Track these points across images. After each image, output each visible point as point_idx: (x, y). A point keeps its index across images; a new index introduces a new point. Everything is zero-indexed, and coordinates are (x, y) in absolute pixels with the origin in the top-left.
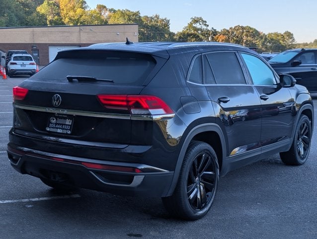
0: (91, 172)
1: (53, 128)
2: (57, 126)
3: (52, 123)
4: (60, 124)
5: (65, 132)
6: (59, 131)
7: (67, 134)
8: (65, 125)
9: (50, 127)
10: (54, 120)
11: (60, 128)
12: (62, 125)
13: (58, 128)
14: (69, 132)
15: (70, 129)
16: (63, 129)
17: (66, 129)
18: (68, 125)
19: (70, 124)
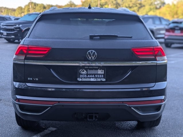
0: (132, 108)
1: (84, 78)
2: (89, 76)
3: (82, 75)
4: (92, 74)
5: (99, 80)
6: (92, 80)
7: (101, 81)
8: (97, 74)
9: (82, 78)
10: (83, 71)
11: (93, 78)
12: (95, 75)
13: (90, 78)
14: (104, 80)
15: (104, 78)
16: (96, 78)
17: (99, 78)
18: (101, 74)
19: (103, 73)
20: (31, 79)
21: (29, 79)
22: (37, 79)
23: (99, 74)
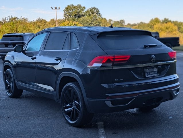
1: (149, 75)
3: (147, 73)
4: (152, 72)
5: (156, 75)
6: (152, 75)
9: (147, 75)
10: (147, 70)
12: (153, 72)
13: (151, 74)
15: (158, 73)
16: (154, 74)
17: (155, 74)
18: (156, 71)
19: (156, 70)
20: (118, 80)
21: (116, 80)
22: (122, 79)
23: (155, 71)
